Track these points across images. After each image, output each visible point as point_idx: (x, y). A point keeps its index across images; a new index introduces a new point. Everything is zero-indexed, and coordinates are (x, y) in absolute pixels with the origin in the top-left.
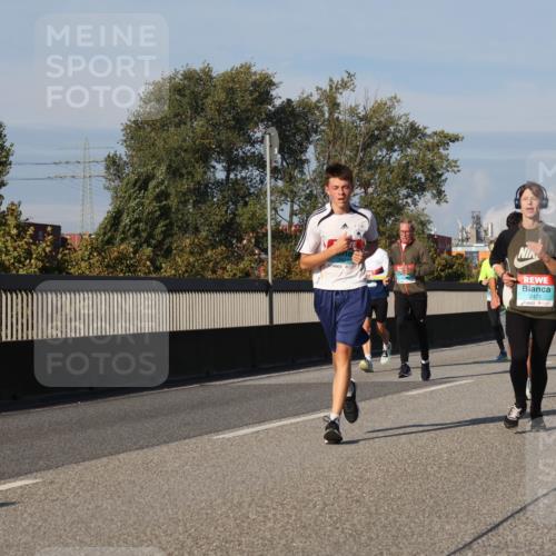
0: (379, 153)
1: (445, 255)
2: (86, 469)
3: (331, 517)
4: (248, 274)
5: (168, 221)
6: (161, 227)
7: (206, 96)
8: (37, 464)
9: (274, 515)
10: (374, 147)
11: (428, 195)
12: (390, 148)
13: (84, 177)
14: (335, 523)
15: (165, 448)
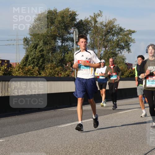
0: (110, 37)
1: (130, 69)
2: (18, 136)
3: (95, 151)
4: (68, 76)
5: (43, 59)
6: (41, 61)
7: (55, 19)
8: (3, 135)
9: (77, 151)
10: (108, 35)
11: (125, 50)
12: (113, 35)
13: (17, 45)
14: (96, 153)
15: (43, 130)
